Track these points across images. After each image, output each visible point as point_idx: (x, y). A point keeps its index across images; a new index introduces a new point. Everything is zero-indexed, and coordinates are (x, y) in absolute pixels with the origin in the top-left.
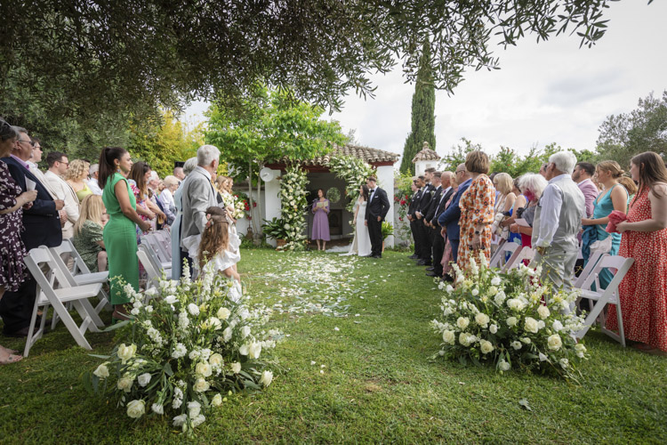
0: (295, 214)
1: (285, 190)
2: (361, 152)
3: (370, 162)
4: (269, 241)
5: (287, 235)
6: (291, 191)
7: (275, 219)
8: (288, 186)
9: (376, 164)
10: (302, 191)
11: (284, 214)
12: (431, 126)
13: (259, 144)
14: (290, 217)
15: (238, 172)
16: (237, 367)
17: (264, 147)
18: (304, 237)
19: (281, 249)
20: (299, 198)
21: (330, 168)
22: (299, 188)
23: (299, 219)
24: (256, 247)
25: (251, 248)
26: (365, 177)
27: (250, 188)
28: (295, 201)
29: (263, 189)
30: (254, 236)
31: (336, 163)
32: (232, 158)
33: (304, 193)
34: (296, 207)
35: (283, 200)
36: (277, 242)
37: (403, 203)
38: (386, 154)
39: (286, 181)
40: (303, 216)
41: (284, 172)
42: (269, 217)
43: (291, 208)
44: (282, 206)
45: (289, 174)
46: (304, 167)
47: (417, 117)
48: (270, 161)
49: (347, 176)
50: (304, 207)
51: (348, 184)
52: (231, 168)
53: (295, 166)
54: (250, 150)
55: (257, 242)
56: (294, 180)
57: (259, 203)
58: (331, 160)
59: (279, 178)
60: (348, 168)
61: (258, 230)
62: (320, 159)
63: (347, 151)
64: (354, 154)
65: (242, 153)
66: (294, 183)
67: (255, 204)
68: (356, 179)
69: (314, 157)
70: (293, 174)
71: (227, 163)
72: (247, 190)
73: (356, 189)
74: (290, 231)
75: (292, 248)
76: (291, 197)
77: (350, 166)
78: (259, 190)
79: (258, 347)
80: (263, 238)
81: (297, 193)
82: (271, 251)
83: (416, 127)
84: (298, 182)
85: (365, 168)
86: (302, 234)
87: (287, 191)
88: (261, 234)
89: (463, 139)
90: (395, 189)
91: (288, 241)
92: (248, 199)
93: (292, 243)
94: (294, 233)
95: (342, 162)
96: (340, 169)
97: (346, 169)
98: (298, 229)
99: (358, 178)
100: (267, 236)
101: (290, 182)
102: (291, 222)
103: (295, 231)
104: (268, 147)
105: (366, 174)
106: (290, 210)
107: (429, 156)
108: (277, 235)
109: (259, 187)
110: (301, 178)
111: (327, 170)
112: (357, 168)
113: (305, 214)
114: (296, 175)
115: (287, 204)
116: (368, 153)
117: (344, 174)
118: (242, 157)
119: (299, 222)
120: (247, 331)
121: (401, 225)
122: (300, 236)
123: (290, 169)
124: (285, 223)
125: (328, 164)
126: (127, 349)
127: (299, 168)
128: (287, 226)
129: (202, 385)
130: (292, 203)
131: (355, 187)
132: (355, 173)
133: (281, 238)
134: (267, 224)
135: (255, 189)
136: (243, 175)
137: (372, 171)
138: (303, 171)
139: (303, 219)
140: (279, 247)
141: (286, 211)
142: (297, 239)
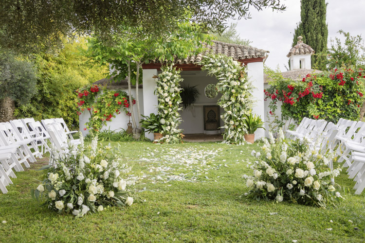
0: (170, 110)
1: (160, 88)
2: (233, 50)
3: (240, 60)
4: (148, 135)
5: (162, 130)
6: (166, 88)
7: (152, 115)
8: (164, 84)
9: (245, 61)
10: (176, 88)
11: (160, 110)
12: (322, 14)
13: (135, 47)
14: (166, 112)
15: (118, 72)
16: (112, 194)
17: (139, 49)
18: (179, 131)
19: (157, 142)
20: (174, 95)
21: (202, 66)
22: (173, 85)
23: (174, 115)
24: (136, 140)
25: (131, 141)
26: (234, 74)
27: (129, 86)
28: (169, 98)
29: (141, 87)
30: (133, 131)
31: (206, 61)
32: (113, 59)
33: (178, 90)
34: (170, 103)
35: (159, 97)
36: (155, 136)
37: (274, 98)
38: (256, 51)
39: (161, 79)
40: (178, 111)
41: (159, 71)
42: (147, 113)
43: (166, 104)
44: (159, 102)
45: (164, 73)
46: (178, 66)
47: (307, 6)
48: (147, 62)
49: (218, 74)
50: (178, 103)
51: (219, 81)
52: (112, 68)
53: (169, 65)
54: (127, 53)
55: (137, 136)
56: (169, 78)
57: (137, 100)
58: (203, 59)
59: (155, 77)
60: (218, 66)
61: (137, 125)
62: (193, 58)
63: (220, 49)
64: (226, 52)
65: (121, 56)
66: (168, 81)
67: (134, 102)
68: (225, 76)
69: (187, 56)
70: (167, 73)
71: (108, 64)
72: (127, 88)
73: (225, 86)
74: (166, 125)
75: (168, 140)
76: (166, 94)
77: (219, 64)
78: (137, 88)
79: (124, 183)
80: (142, 132)
81: (172, 90)
82: (149, 143)
83: (305, 17)
84: (172, 80)
85: (234, 66)
86: (178, 128)
87: (163, 88)
88: (140, 128)
89: (341, 32)
90: (265, 84)
91: (164, 135)
92: (128, 97)
93: (167, 136)
94: (169, 127)
95: (212, 61)
96: (210, 67)
97: (216, 67)
98: (173, 123)
99: (227, 75)
100: (146, 130)
101: (165, 80)
102: (167, 117)
103: (170, 125)
104: (143, 49)
105: (234, 71)
106: (166, 106)
107: (303, 51)
108: (154, 129)
109: (137, 86)
110: (175, 76)
111: (198, 68)
112: (226, 66)
113: (179, 109)
114: (171, 74)
115: (163, 101)
116: (239, 50)
117: (214, 71)
118: (120, 59)
119: (174, 117)
120: (117, 173)
121: (272, 119)
122: (175, 130)
123: (165, 68)
124: (162, 118)
125: (199, 63)
126: (54, 175)
127: (174, 66)
128: (163, 121)
129: (93, 198)
130: (167, 100)
131: (225, 83)
132: (224, 71)
133: (158, 132)
134: (145, 119)
135: (133, 87)
136: (123, 75)
137: (241, 68)
138: (177, 69)
139: (177, 114)
140: (156, 141)
141: (162, 107)
142: (172, 133)
